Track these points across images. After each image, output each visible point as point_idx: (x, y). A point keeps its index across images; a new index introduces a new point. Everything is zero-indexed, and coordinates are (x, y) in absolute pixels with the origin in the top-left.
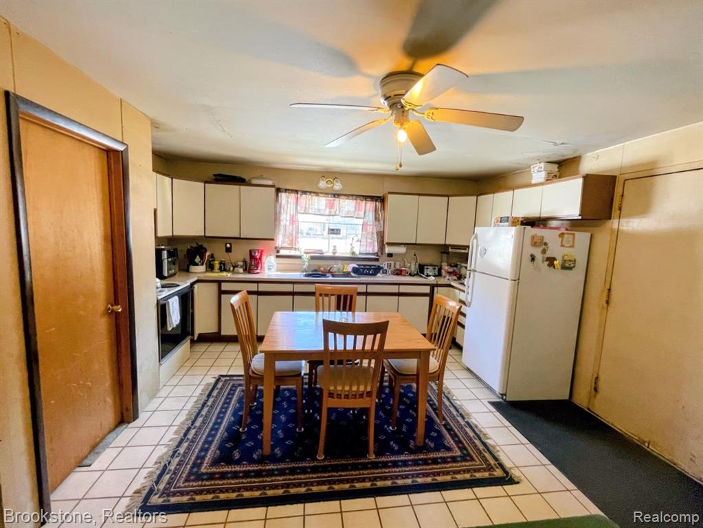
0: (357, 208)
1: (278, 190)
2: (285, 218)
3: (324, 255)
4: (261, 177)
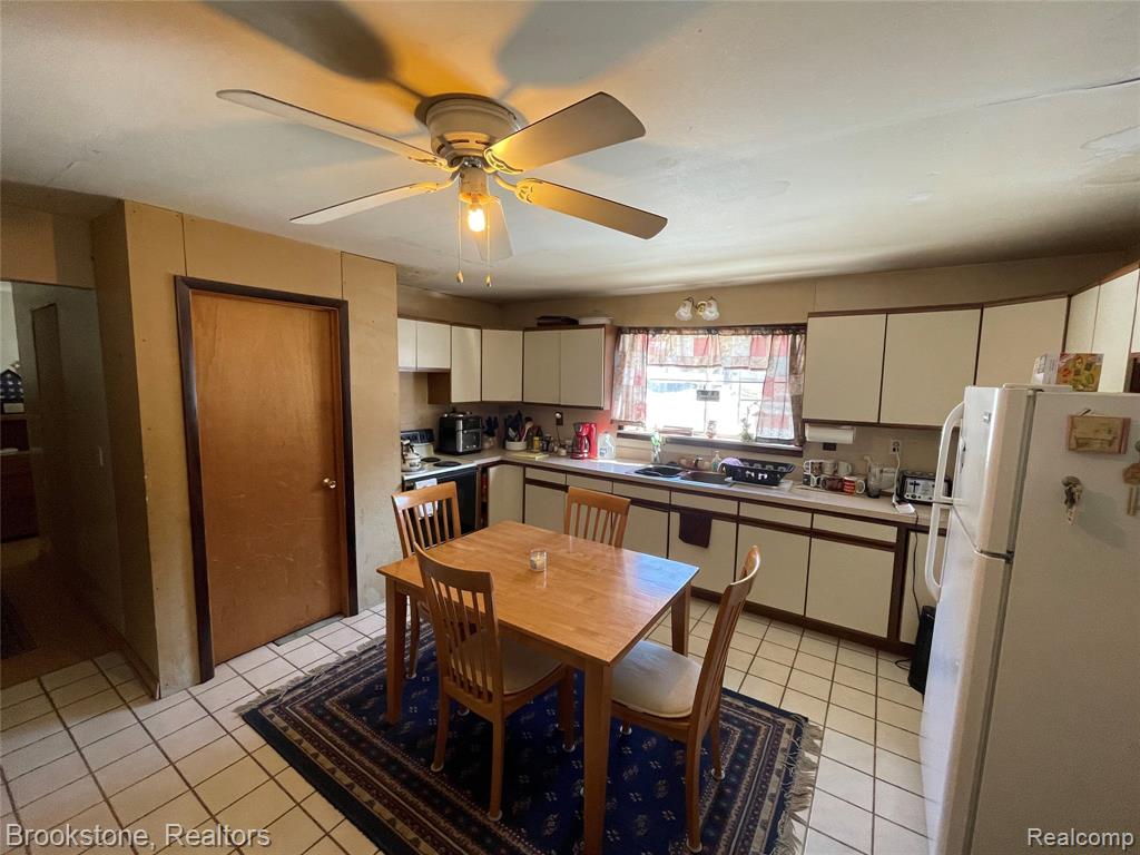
0: (754, 351)
1: (618, 332)
2: (628, 376)
3: (693, 437)
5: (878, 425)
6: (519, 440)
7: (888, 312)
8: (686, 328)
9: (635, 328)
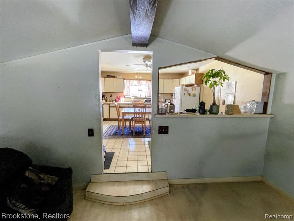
0: (146, 84)
1: (124, 79)
2: (126, 87)
3: (138, 97)
4: (119, 76)
5: (163, 93)
7: (164, 79)
8: (136, 79)
9: (127, 79)
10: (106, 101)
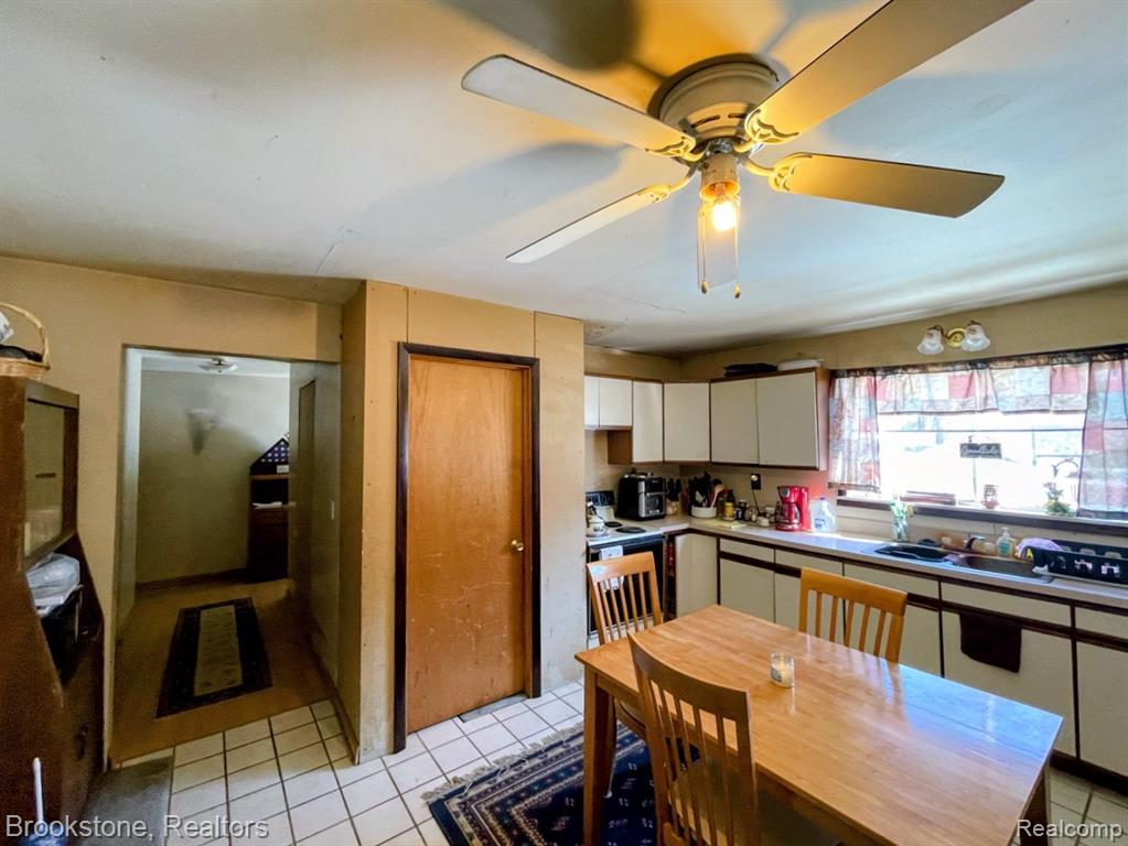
0: (1060, 386)
2: (850, 425)
3: (958, 506)
4: (800, 357)
6: (708, 506)
8: (934, 365)
9: (855, 370)
10: (721, 514)
